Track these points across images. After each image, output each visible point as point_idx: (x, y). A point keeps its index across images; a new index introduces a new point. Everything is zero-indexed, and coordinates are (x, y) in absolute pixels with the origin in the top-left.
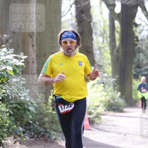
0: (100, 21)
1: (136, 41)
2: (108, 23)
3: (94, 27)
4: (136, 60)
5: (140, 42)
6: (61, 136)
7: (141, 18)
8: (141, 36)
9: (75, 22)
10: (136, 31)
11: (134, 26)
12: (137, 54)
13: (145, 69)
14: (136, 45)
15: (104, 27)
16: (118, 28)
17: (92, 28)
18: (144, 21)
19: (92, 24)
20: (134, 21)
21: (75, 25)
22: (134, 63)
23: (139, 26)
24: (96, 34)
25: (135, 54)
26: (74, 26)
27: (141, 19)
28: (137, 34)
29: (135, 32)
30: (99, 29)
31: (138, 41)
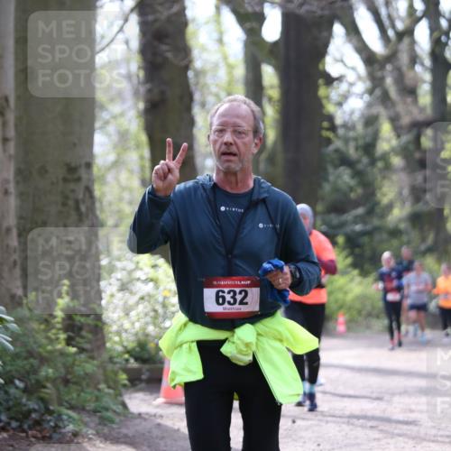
0: (216, 66)
1: (328, 129)
2: (240, 71)
3: (197, 84)
4: (327, 187)
5: (341, 132)
6: (92, 425)
7: (345, 59)
8: (344, 112)
9: (139, 68)
10: (327, 97)
11: (321, 81)
12: (330, 169)
13: (356, 217)
14: (329, 141)
15: (230, 83)
16: (272, 87)
17: (193, 87)
18: (353, 69)
19: (190, 74)
20: (321, 67)
21: (138, 76)
22: (323, 199)
23: (335, 83)
24: (203, 105)
25: (325, 170)
26: (135, 81)
27: (342, 61)
28: (330, 108)
29: (324, 102)
30: (214, 89)
31: (333, 128)
